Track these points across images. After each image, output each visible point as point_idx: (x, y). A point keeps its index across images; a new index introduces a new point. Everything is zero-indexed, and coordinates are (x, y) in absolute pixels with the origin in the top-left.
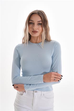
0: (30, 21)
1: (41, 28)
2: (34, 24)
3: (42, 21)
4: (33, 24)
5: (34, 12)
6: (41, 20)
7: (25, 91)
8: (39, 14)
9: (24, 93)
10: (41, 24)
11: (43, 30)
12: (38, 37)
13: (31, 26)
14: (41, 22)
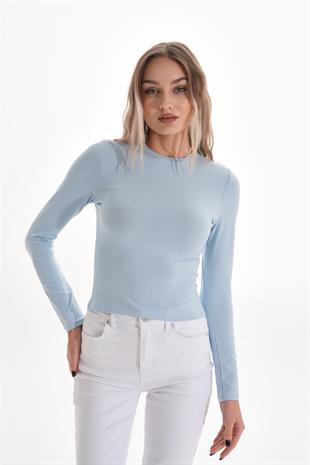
0: (147, 86)
1: (185, 104)
2: (160, 92)
3: (187, 79)
4: (158, 92)
5: (153, 52)
6: (182, 75)
7: (108, 322)
8: (174, 55)
9: (107, 325)
10: (185, 89)
11: (192, 107)
12: (177, 135)
13: (151, 99)
14: (183, 82)
